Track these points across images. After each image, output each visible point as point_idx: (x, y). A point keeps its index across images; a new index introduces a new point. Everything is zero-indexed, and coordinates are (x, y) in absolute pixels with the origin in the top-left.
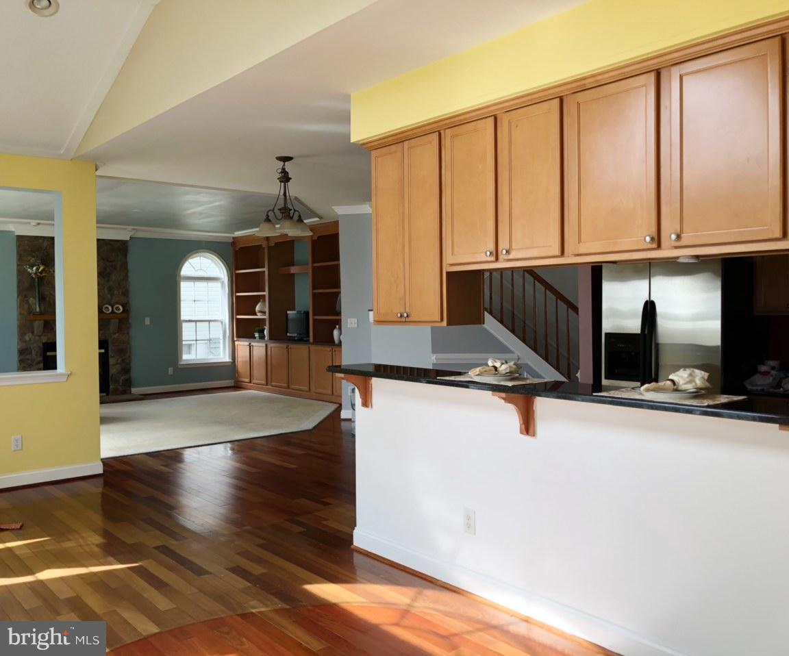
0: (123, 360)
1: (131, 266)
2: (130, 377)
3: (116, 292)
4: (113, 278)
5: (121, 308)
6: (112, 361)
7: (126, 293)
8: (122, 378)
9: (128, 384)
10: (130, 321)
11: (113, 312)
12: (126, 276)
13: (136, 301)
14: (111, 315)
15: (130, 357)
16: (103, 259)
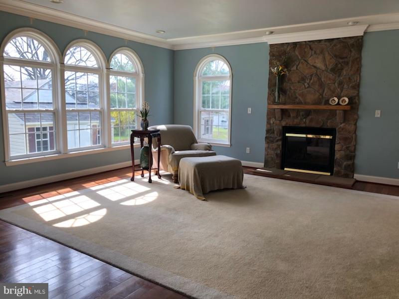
0: (348, 148)
1: (365, 61)
2: (353, 164)
3: (345, 86)
4: (344, 72)
5: (347, 100)
6: (337, 147)
7: (357, 86)
8: (345, 163)
9: (351, 169)
10: (360, 113)
11: (338, 104)
12: (358, 71)
13: (367, 93)
14: (338, 106)
15: (355, 146)
16: (336, 56)
